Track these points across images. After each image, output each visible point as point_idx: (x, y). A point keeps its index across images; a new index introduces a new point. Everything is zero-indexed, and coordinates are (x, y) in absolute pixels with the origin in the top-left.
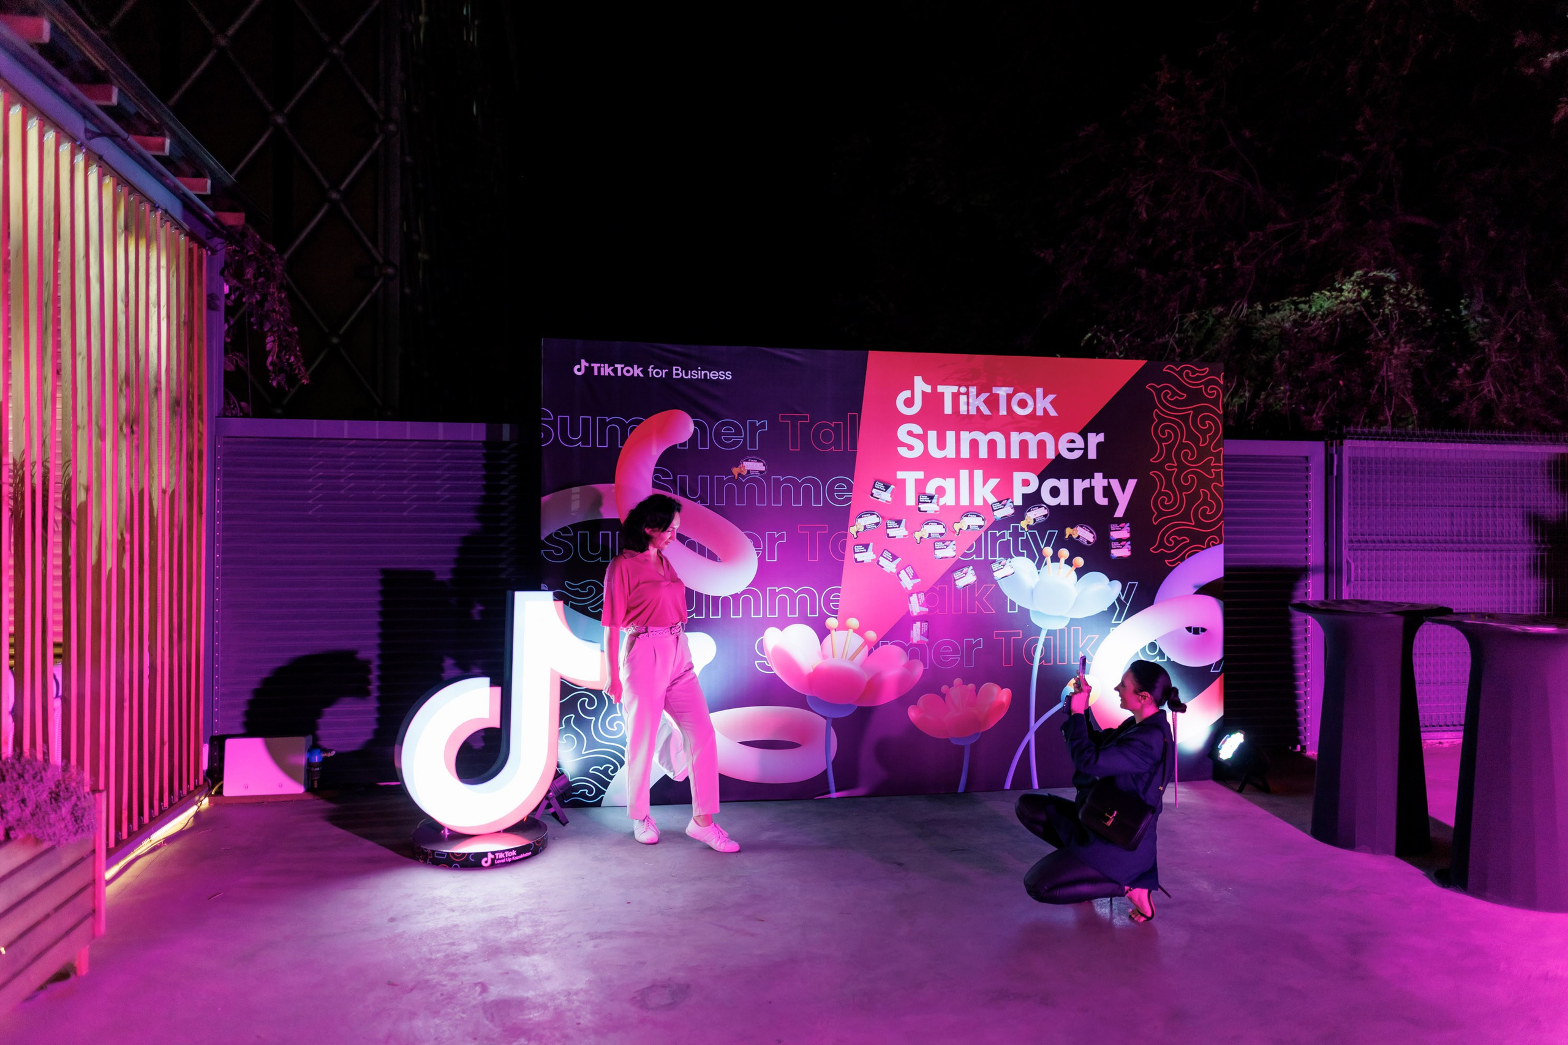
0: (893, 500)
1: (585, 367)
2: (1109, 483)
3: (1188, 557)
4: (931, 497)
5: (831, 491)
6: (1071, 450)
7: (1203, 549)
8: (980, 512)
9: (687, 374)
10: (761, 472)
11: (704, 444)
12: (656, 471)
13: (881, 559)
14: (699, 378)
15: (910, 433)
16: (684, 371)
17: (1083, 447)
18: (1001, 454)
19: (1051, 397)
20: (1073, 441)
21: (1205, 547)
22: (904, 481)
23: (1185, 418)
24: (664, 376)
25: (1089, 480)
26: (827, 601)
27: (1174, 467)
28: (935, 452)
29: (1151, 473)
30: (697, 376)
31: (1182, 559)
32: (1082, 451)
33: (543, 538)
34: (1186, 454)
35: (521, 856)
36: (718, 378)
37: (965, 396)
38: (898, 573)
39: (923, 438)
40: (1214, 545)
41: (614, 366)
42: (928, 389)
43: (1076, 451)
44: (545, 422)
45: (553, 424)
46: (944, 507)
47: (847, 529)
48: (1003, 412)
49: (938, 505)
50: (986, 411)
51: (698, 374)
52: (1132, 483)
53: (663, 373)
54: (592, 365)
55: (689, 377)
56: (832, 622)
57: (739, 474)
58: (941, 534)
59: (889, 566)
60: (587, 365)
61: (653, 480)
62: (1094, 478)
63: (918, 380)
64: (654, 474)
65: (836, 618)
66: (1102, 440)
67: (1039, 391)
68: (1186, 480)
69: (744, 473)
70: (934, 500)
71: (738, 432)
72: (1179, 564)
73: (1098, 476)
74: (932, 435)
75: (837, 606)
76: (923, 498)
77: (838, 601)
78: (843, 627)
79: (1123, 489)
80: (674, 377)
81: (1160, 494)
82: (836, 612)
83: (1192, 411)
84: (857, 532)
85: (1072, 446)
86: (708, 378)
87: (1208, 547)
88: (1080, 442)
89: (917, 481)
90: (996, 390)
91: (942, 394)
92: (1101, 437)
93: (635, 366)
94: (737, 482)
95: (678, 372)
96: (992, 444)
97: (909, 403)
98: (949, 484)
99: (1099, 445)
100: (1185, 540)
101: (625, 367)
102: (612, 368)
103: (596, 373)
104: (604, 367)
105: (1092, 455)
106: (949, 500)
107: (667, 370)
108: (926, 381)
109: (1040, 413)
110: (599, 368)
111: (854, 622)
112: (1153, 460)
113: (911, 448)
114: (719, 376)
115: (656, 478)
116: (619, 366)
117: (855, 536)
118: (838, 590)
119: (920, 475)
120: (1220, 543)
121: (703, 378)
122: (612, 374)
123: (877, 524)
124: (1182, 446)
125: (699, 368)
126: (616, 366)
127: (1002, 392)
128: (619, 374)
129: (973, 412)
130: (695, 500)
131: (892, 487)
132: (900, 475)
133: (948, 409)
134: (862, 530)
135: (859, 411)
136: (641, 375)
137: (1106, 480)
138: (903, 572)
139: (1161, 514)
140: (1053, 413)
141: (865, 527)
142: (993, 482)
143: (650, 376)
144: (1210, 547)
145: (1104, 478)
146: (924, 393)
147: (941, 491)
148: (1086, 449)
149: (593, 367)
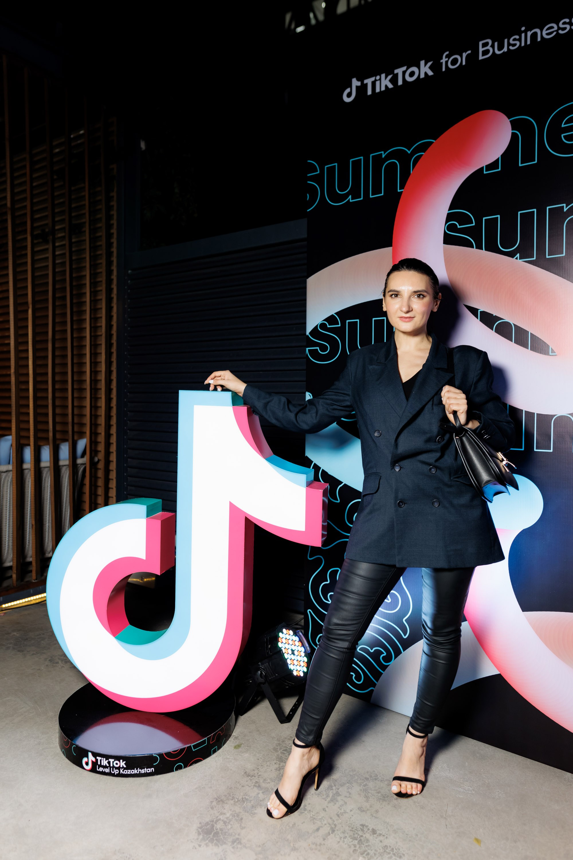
1: (357, 87)
9: (500, 48)
11: (528, 156)
12: (449, 217)
14: (523, 44)
16: (496, 44)
24: (464, 63)
30: (518, 43)
33: (308, 333)
35: (135, 771)
36: (558, 33)
41: (392, 73)
44: (312, 179)
45: (319, 179)
51: (520, 40)
53: (463, 58)
54: (365, 81)
55: (505, 49)
60: (359, 84)
61: (445, 233)
64: (447, 222)
80: (481, 58)
86: (539, 39)
93: (422, 63)
95: (487, 48)
101: (407, 69)
102: (390, 77)
103: (369, 92)
104: (380, 79)
107: (469, 52)
110: (374, 84)
114: (559, 28)
115: (451, 228)
116: (399, 71)
121: (529, 42)
122: (390, 86)
125: (523, 29)
126: (396, 71)
128: (400, 82)
130: (511, 255)
136: (430, 73)
143: (444, 69)
149: (367, 84)
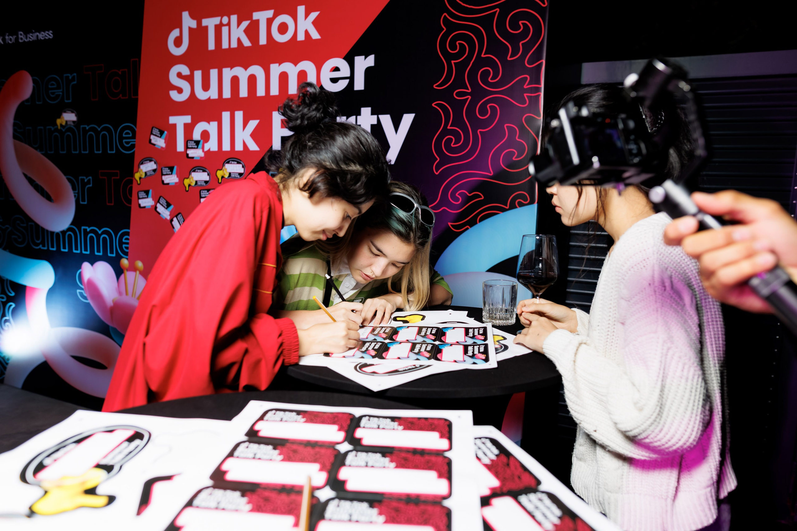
0: (166, 146)
2: (378, 120)
3: (482, 220)
4: (197, 143)
5: (121, 138)
6: (334, 80)
7: (504, 210)
8: (241, 159)
10: (74, 122)
11: (39, 99)
13: (158, 205)
14: (34, 39)
15: (179, 75)
16: (25, 36)
17: (348, 75)
18: (261, 92)
19: (314, 15)
20: (337, 69)
21: (508, 208)
22: (174, 126)
23: (486, 22)
24: (14, 42)
25: (354, 117)
26: (121, 243)
27: (465, 94)
28: (201, 95)
29: (433, 105)
30: (32, 38)
31: (472, 223)
32: (347, 81)
34: (486, 74)
36: (45, 38)
37: (227, 28)
38: (172, 220)
39: (190, 79)
40: (521, 205)
42: (193, 24)
43: (340, 81)
46: (208, 153)
47: (133, 175)
48: (263, 41)
49: (203, 151)
50: (247, 43)
51: (33, 36)
52: (408, 119)
53: (13, 38)
55: (28, 39)
56: (125, 262)
57: (61, 125)
58: (206, 182)
59: (165, 213)
61: (13, 133)
62: (360, 115)
63: (186, 15)
64: (14, 127)
65: (127, 259)
66: (372, 64)
67: (301, 10)
68: (483, 111)
69: (64, 124)
70: (200, 146)
71: (59, 87)
72: (467, 229)
73: (366, 111)
74: (198, 75)
75: (127, 248)
76: (191, 144)
77: (127, 243)
78: (133, 268)
79: (396, 126)
80: (20, 41)
81: (446, 132)
82: (126, 254)
83: (498, 10)
84: (140, 178)
85: (336, 75)
86: (39, 39)
87: (513, 207)
88: (345, 71)
89: (186, 125)
90: (256, 15)
91: (206, 28)
92: (370, 61)
94: (60, 131)
95: (22, 37)
96: (252, 80)
97: (178, 42)
98: (212, 127)
99: (368, 71)
100: (478, 196)
105: (359, 85)
106: (212, 145)
107: (16, 36)
108: (192, 16)
109: (301, 37)
111: (140, 264)
112: (436, 86)
113: (180, 91)
114: (45, 35)
115: (15, 130)
117: (139, 182)
118: (128, 234)
119: (188, 119)
120: (532, 202)
121: (36, 39)
123: (154, 171)
124: (480, 62)
125: (34, 31)
127: (262, 16)
129: (234, 45)
131: (166, 132)
132: (173, 120)
133: (211, 46)
134: (143, 176)
135: (139, 57)
136: (2, 43)
137: (375, 117)
138: (175, 219)
139: (445, 160)
140: (315, 35)
141: (146, 173)
142: (253, 124)
143: (7, 42)
144: (515, 207)
145: (373, 113)
146: (190, 29)
147: (205, 135)
148: (351, 78)
